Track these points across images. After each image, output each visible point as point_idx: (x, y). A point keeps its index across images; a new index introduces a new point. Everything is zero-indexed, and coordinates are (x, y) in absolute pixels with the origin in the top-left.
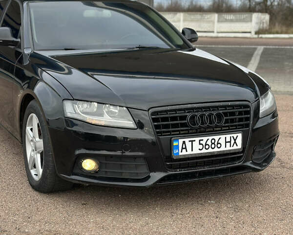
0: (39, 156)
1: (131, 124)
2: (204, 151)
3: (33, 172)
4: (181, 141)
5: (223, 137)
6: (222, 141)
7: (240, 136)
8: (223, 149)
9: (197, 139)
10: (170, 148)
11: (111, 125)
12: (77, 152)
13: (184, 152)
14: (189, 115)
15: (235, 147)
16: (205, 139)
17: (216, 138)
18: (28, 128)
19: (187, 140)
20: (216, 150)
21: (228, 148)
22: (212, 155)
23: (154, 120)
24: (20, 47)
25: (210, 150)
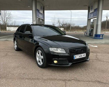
0: (41, 60)
1: (65, 52)
2: (79, 58)
3: (39, 63)
4: (75, 56)
5: (83, 54)
6: (82, 55)
7: (85, 54)
8: (83, 57)
9: (78, 55)
10: (73, 57)
11: (61, 53)
12: (53, 59)
13: (76, 58)
14: (76, 50)
15: (85, 56)
16: (79, 55)
17: (81, 55)
18: (37, 53)
19: (76, 55)
20: (81, 57)
21: (84, 57)
22: (81, 58)
23: (70, 51)
24: (33, 35)
25: (80, 57)
